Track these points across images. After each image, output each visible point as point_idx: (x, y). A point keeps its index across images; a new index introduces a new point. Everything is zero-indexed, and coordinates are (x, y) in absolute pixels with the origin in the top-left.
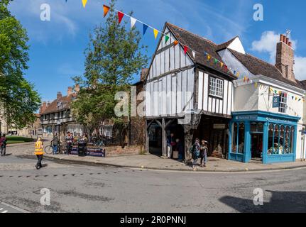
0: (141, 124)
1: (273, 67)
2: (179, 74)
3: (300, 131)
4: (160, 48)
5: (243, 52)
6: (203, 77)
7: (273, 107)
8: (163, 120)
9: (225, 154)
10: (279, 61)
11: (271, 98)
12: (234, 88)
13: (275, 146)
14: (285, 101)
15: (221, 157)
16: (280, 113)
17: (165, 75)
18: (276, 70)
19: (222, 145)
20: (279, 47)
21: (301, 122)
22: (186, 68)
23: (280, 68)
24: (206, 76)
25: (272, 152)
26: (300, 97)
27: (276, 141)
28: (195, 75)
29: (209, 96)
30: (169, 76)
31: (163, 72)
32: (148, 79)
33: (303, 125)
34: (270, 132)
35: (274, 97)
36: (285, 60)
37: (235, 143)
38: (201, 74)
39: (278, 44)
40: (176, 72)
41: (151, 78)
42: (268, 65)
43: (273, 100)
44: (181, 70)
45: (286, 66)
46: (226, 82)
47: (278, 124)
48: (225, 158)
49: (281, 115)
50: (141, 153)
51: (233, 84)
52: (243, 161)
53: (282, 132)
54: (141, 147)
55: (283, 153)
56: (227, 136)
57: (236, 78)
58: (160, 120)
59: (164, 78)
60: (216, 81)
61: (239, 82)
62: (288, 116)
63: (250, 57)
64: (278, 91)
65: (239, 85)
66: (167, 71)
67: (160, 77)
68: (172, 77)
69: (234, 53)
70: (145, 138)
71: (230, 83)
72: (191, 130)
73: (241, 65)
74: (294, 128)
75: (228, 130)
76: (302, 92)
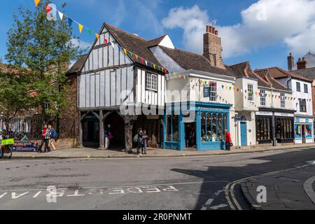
0: (73, 116)
1: (201, 57)
2: (118, 70)
3: (232, 118)
4: (97, 44)
5: (173, 47)
6: (141, 74)
7: (204, 97)
8: (101, 111)
9: (160, 144)
10: (206, 51)
11: (202, 88)
12: (167, 81)
13: (208, 134)
14: (216, 90)
15: (156, 147)
16: (211, 101)
17: (103, 69)
18: (204, 60)
19: (156, 135)
20: (206, 38)
21: (232, 108)
22: (126, 65)
23: (208, 58)
24: (144, 72)
25: (205, 140)
26: (230, 85)
27: (209, 129)
28: (134, 72)
29: (146, 90)
30: (108, 71)
31: (101, 67)
32: (83, 71)
33: (236, 112)
34: (203, 121)
35: (204, 88)
36: (213, 49)
37: (169, 133)
38: (139, 71)
39: (204, 35)
40: (115, 68)
41: (87, 70)
42: (197, 56)
43: (204, 90)
44: (119, 66)
45: (214, 55)
46: (159, 76)
47: (210, 113)
48: (160, 147)
49: (212, 103)
50: (73, 147)
51: (166, 78)
52: (178, 149)
53: (214, 120)
54: (74, 140)
55: (216, 140)
56: (162, 126)
57: (168, 72)
58: (98, 112)
59: (102, 73)
60: (151, 77)
61: (170, 76)
62: (219, 104)
63: (179, 51)
64: (208, 81)
65: (171, 78)
66: (105, 66)
67: (97, 71)
68: (111, 72)
69: (165, 50)
70: (78, 130)
71: (163, 77)
72: (132, 121)
73: (172, 61)
74: (226, 115)
75: (162, 120)
76: (232, 79)
